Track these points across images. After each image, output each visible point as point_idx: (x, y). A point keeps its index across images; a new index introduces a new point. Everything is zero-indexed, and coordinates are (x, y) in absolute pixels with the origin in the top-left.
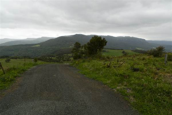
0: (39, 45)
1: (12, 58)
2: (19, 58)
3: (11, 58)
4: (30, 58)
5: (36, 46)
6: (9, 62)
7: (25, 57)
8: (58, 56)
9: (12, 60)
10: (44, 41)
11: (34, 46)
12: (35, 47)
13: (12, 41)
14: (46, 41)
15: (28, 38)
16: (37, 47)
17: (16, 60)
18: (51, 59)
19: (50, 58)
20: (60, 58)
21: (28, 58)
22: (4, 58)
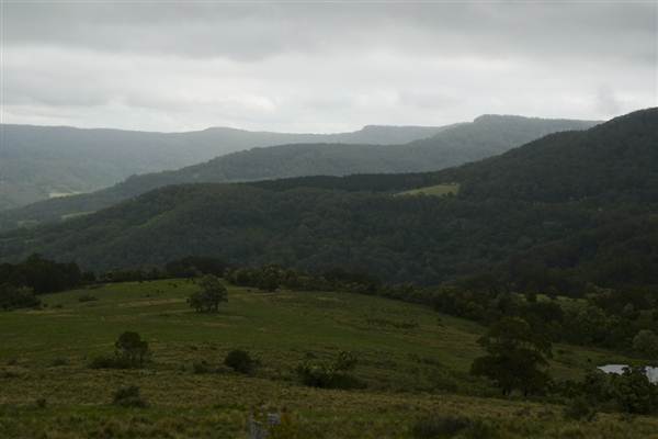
0: (454, 188)
1: (243, 281)
2: (295, 286)
3: (232, 282)
4: (372, 291)
5: (427, 191)
6: (215, 311)
7: (335, 279)
8: (608, 292)
9: (237, 294)
10: (500, 152)
11: (413, 192)
12: (421, 196)
13: (256, 150)
14: (514, 153)
15: (368, 130)
16: (434, 198)
17: (264, 296)
18: (552, 312)
19: (540, 298)
20: (629, 307)
21: (361, 292)
22: (191, 275)
